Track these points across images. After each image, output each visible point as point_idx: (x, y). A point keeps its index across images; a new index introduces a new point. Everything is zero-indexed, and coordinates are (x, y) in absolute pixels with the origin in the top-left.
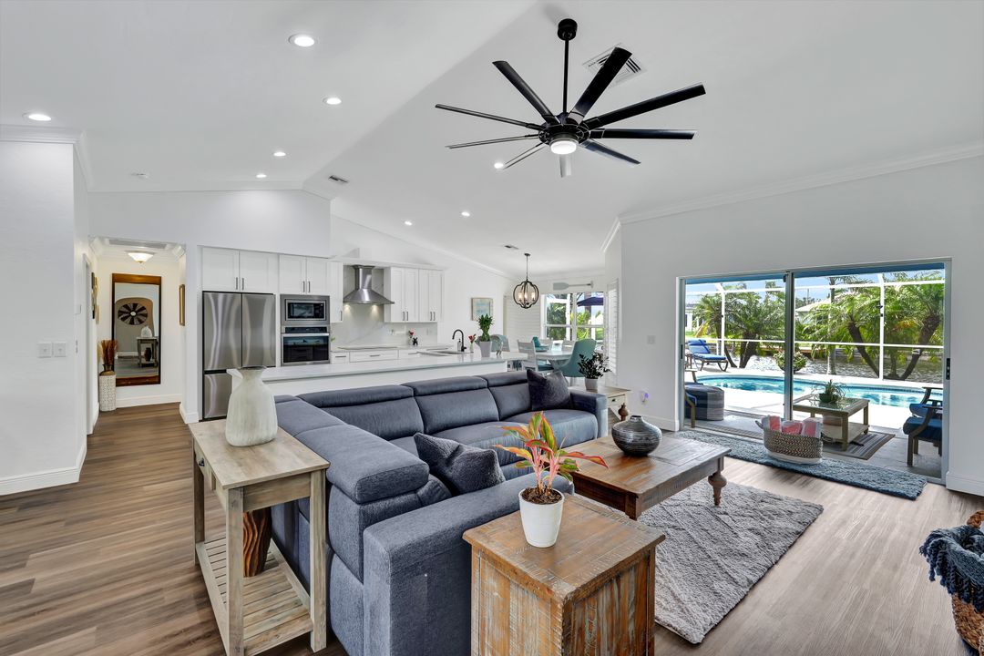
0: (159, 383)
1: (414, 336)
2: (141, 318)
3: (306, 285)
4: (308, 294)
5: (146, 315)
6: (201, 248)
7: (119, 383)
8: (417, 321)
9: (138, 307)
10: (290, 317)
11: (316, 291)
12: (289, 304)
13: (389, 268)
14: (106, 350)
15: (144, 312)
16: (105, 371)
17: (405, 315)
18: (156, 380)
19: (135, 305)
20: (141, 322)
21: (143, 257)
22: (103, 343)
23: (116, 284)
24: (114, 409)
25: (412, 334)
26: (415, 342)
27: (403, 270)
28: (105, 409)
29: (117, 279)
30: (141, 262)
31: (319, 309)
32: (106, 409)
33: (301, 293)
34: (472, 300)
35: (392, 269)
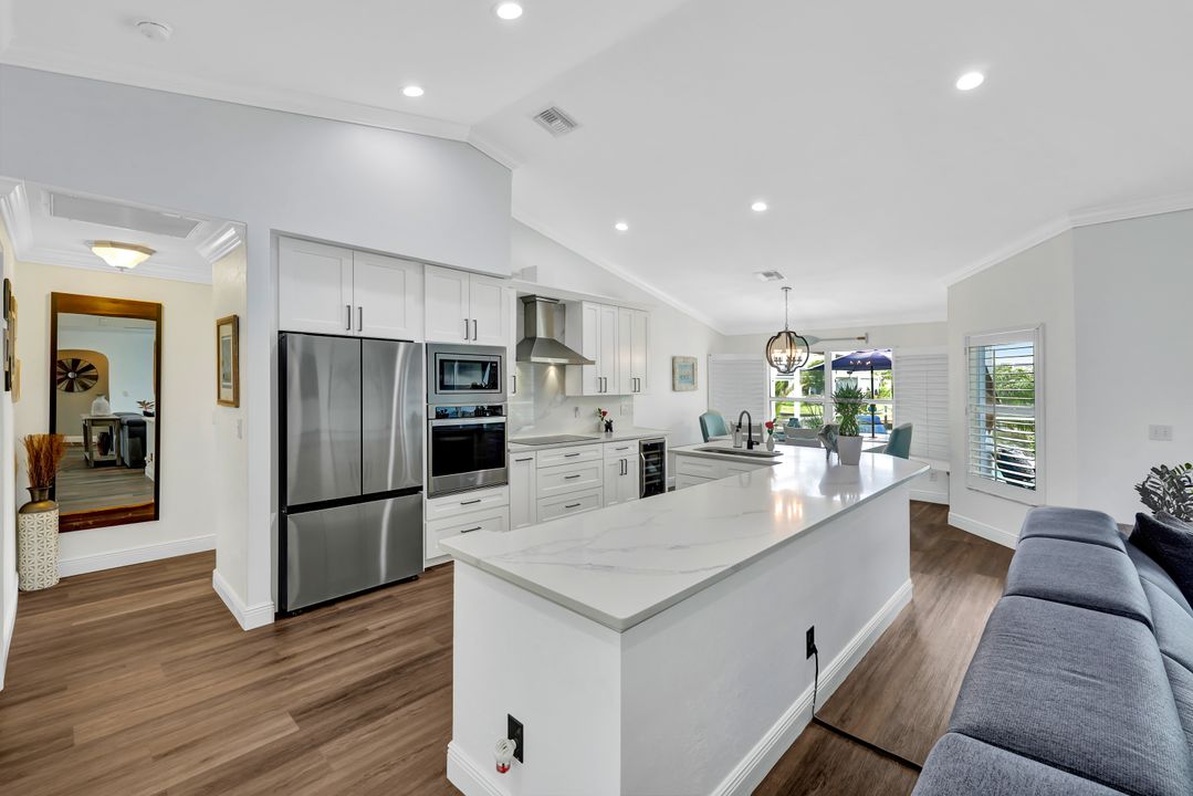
0: (156, 517)
1: (607, 418)
2: (87, 382)
3: (470, 326)
4: (473, 343)
5: (95, 378)
6: (277, 236)
7: (66, 524)
8: (616, 394)
9: (82, 365)
10: (443, 387)
11: (486, 339)
12: (442, 361)
13: (578, 304)
14: (35, 458)
15: (92, 372)
16: (34, 501)
17: (602, 382)
18: (150, 512)
19: (76, 362)
20: (86, 388)
21: (130, 259)
22: (30, 443)
23: (60, 316)
24: (54, 582)
25: (605, 413)
26: (609, 427)
27: (598, 307)
28: (34, 585)
29: (63, 304)
30: (122, 269)
31: (491, 372)
32: (36, 586)
33: (461, 341)
34: (673, 359)
35: (585, 306)
